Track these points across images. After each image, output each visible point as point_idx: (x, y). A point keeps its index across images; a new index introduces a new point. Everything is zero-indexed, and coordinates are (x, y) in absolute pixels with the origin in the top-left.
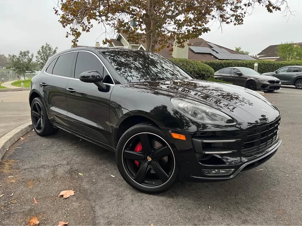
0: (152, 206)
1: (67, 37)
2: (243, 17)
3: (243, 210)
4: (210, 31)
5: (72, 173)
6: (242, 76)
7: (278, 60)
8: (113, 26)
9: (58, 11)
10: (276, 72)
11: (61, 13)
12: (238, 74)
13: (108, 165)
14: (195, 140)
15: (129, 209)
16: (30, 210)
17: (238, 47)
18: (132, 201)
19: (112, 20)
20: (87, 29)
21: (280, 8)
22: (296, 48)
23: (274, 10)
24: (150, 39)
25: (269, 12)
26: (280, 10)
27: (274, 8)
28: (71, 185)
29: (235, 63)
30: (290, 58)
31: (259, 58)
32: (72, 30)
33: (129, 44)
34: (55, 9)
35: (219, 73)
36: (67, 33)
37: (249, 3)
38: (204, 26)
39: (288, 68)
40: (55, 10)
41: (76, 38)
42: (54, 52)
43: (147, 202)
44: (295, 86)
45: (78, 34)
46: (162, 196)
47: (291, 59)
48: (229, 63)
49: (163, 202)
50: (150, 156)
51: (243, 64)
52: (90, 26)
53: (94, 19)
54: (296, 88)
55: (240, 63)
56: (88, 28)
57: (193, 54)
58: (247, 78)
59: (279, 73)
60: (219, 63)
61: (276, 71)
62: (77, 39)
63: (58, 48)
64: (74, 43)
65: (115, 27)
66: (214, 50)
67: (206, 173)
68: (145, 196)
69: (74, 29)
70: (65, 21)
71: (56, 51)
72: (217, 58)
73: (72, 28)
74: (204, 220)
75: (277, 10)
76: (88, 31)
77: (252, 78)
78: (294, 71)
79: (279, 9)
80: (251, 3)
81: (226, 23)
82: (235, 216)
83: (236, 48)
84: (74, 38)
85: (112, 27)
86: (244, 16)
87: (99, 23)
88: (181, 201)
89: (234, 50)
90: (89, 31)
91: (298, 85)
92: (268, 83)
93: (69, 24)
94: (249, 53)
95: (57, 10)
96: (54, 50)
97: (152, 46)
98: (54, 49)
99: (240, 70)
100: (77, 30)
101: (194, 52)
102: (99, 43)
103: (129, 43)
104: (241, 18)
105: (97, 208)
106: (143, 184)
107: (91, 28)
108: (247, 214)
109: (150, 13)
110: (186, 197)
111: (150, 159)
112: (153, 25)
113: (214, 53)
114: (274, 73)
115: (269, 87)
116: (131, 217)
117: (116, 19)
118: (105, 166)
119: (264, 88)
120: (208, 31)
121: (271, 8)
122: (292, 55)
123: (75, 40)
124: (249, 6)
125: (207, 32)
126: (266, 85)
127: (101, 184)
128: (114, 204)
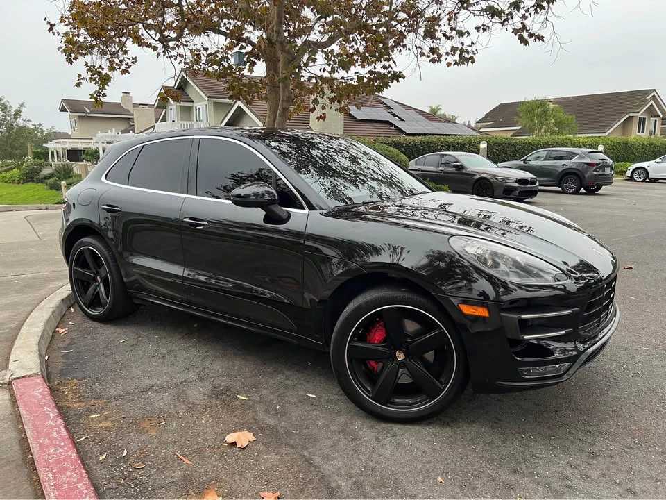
0: (422, 447)
1: (78, 85)
2: (474, 54)
3: (580, 435)
4: (404, 79)
5: (222, 396)
6: (464, 171)
7: (518, 133)
8: (183, 61)
9: (54, 25)
10: (525, 161)
11: (62, 28)
12: (455, 166)
13: (288, 373)
14: (504, 316)
15: (380, 455)
16: (185, 478)
17: (434, 106)
18: (377, 439)
19: (178, 47)
20: (123, 67)
21: (543, 37)
22: (553, 110)
23: (531, 41)
24: (277, 93)
25: (523, 44)
26: (543, 40)
27: (531, 35)
28: (237, 420)
29: (442, 143)
30: (543, 131)
31: (481, 130)
32: (90, 69)
33: (206, 98)
34: (47, 20)
35: (416, 165)
36: (80, 76)
37: (483, 25)
38: (392, 68)
39: (545, 153)
40: (49, 23)
41: (100, 89)
42: (15, 115)
43: (408, 439)
44: (560, 189)
45: (104, 80)
46: (429, 424)
47: (545, 132)
48: (431, 143)
49: (436, 435)
50: (402, 351)
51: (458, 144)
52: (131, 60)
53: (147, 46)
54: (563, 192)
55: (451, 142)
56: (127, 64)
57: (353, 123)
58: (474, 175)
59: (530, 163)
60: (410, 143)
61: (524, 158)
62: (104, 92)
63: (25, 105)
64: (96, 98)
65: (187, 63)
66: (394, 115)
67: (526, 375)
68: (397, 428)
69: (94, 66)
70: (73, 50)
71: (21, 112)
72: (402, 132)
73: (89, 65)
74: (525, 460)
75: (537, 40)
76: (125, 71)
77: (485, 176)
78: (555, 159)
79: (541, 38)
80: (489, 25)
81: (430, 61)
82: (573, 447)
83: (431, 107)
84: (97, 87)
85: (179, 63)
86: (475, 52)
87: (159, 55)
88: (470, 431)
89: (428, 112)
90: (128, 72)
91: (567, 187)
92: (516, 185)
93: (83, 55)
94: (456, 118)
95: (52, 23)
96: (14, 109)
97: (283, 109)
98: (15, 107)
99: (460, 158)
100: (103, 69)
101: (354, 118)
102: (131, 95)
103: (208, 97)
104: (471, 55)
105: (317, 460)
106: (389, 405)
107: (133, 66)
108: (590, 443)
109: (277, 37)
110: (474, 422)
111: (401, 356)
112: (284, 63)
113: (395, 121)
114: (520, 162)
115: (517, 192)
116: (393, 469)
117: (187, 45)
118: (280, 376)
119: (509, 194)
120: (400, 79)
121: (526, 35)
122: (547, 125)
123: (99, 92)
124: (484, 30)
125: (398, 81)
126: (514, 189)
127: (296, 413)
128: (346, 449)
